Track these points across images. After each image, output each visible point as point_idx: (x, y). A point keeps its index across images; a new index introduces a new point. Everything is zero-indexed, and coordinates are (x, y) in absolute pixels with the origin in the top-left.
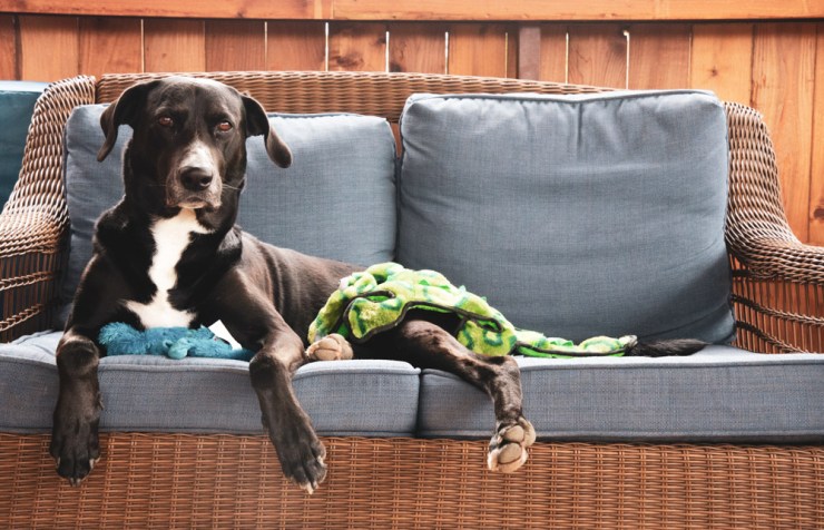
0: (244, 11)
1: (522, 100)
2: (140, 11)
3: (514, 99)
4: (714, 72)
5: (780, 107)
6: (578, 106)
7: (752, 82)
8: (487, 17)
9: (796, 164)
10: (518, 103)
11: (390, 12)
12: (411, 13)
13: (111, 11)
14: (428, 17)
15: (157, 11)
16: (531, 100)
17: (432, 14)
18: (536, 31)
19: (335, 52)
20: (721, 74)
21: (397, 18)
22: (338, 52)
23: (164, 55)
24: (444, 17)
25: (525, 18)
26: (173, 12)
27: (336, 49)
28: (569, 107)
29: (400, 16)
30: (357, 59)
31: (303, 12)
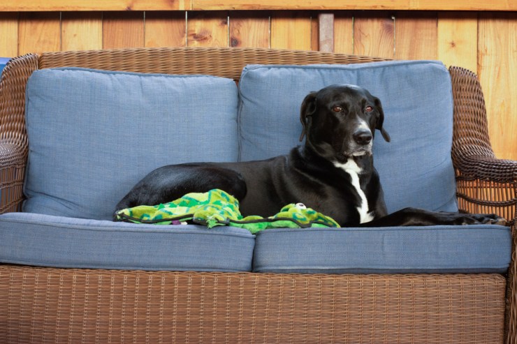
0: (132, 6)
1: (319, 69)
2: (62, 7)
3: (314, 68)
4: (453, 44)
5: (497, 69)
6: (356, 72)
7: (478, 51)
8: (297, 8)
9: (509, 107)
10: (317, 71)
11: (231, 5)
12: (244, 5)
13: (43, 8)
14: (257, 8)
15: (73, 7)
16: (325, 69)
17: (260, 5)
18: (331, 16)
19: (192, 31)
20: (458, 46)
21: (236, 9)
22: (194, 31)
23: (75, 35)
24: (267, 8)
25: (323, 8)
26: (84, 7)
27: (193, 29)
28: (350, 73)
29: (237, 7)
30: (207, 36)
31: (171, 6)
